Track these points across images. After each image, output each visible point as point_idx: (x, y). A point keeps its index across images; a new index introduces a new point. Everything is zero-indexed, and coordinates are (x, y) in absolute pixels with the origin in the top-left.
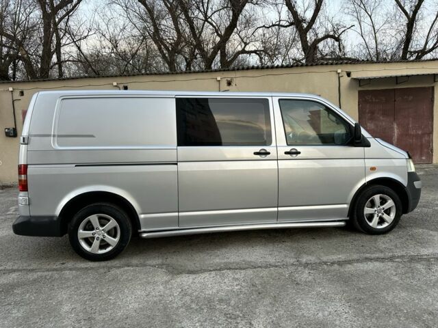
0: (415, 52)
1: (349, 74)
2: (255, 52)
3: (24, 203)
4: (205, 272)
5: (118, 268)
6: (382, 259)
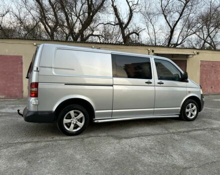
0: (173, 44)
1: (153, 51)
2: (98, 36)
3: (35, 104)
4: (132, 137)
5: (87, 138)
6: (201, 130)
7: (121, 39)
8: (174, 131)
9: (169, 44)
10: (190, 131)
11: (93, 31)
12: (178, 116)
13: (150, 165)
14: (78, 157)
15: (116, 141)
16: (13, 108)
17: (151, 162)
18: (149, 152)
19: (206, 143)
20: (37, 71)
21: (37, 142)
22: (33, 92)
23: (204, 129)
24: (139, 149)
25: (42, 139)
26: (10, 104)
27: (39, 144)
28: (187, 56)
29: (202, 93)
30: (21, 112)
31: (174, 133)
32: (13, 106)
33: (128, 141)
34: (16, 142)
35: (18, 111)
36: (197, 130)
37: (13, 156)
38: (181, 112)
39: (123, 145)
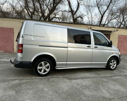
1: (91, 28)
2: (58, 18)
3: (21, 57)
4: (78, 79)
5: (51, 78)
6: (119, 76)
7: (72, 21)
8: (103, 76)
9: (100, 24)
10: (112, 76)
11: (56, 15)
12: (105, 67)
13: (89, 97)
14: (46, 90)
15: (69, 81)
16: (8, 59)
17: (89, 94)
18: (88, 88)
19: (122, 84)
20: (23, 37)
21: (22, 79)
22: (20, 50)
23: (121, 76)
24: (82, 86)
25: (25, 78)
26: (6, 56)
27: (23, 81)
28: (111, 32)
29: (120, 54)
30: (13, 61)
31: (103, 77)
32: (8, 57)
33: (76, 81)
34: (9, 79)
35: (11, 60)
36: (116, 76)
37: (7, 87)
38: (107, 65)
39: (73, 83)
